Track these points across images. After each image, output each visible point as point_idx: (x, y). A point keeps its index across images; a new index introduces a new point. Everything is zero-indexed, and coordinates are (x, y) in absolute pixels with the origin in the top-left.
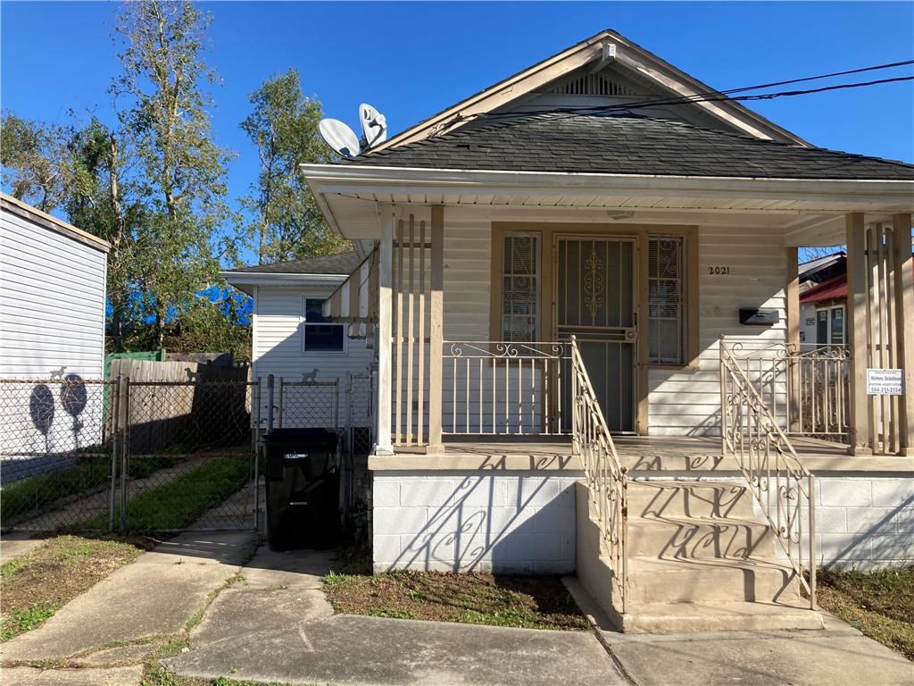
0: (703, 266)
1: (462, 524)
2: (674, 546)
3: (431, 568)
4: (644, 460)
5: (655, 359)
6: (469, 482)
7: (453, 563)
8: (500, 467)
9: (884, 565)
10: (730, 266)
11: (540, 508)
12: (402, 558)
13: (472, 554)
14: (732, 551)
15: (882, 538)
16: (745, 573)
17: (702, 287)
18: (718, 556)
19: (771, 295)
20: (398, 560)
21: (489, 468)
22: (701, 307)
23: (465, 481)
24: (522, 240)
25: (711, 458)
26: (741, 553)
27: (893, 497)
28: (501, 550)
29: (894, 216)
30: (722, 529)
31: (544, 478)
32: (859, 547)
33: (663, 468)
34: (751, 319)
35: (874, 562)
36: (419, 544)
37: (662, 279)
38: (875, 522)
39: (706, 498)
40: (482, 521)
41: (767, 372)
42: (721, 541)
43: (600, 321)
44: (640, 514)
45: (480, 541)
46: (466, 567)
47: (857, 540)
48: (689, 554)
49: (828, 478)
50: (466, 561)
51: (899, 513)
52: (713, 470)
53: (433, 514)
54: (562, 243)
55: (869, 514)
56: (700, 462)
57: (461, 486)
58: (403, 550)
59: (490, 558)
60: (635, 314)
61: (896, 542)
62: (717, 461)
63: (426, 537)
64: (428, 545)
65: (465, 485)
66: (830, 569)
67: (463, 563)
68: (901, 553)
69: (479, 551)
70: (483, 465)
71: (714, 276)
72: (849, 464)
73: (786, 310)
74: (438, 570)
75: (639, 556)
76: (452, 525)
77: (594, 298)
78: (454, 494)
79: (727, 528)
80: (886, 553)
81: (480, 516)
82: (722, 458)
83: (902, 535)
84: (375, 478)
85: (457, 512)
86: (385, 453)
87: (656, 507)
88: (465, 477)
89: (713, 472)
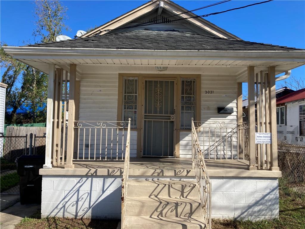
0: (203, 90)
1: (79, 197)
2: (157, 211)
3: (66, 216)
4: (156, 171)
5: (183, 127)
6: (82, 180)
7: (75, 214)
8: (94, 174)
9: (262, 218)
10: (214, 90)
11: (113, 191)
12: (53, 212)
13: (83, 211)
14: (183, 214)
15: (261, 206)
16: (183, 227)
17: (202, 99)
18: (177, 216)
19: (231, 102)
20: (51, 213)
21: (90, 174)
22: (202, 107)
23: (80, 180)
24: (130, 80)
25: (185, 171)
26: (188, 215)
27: (266, 188)
28: (95, 208)
29: (268, 67)
30: (179, 204)
31: (114, 179)
32: (251, 210)
33: (164, 175)
34: (222, 112)
35: (258, 216)
36: (60, 206)
37: (186, 96)
38: (258, 199)
39: (178, 189)
40: (87, 197)
41: (229, 133)
42: (178, 209)
43: (161, 112)
44: (148, 196)
45: (86, 205)
46: (80, 216)
47: (250, 207)
48: (164, 215)
49: (237, 180)
50: (80, 214)
51: (269, 196)
52: (186, 176)
53: (67, 193)
54: (146, 81)
55: (256, 195)
56: (181, 172)
57: (79, 182)
58: (54, 208)
59: (91, 212)
60: (175, 109)
61: (267, 208)
62: (188, 172)
63: (64, 203)
64: (64, 206)
65: (81, 182)
66: (238, 219)
67: (79, 214)
68: (270, 213)
69: (86, 209)
70: (87, 173)
71: (207, 94)
72: (247, 174)
73: (237, 108)
74: (69, 217)
75: (142, 216)
76: (75, 198)
77: (158, 103)
78: (76, 185)
79: (182, 204)
80: (263, 213)
81: (87, 195)
82: (190, 171)
83: (270, 205)
84: (43, 178)
85: (77, 193)
86: (47, 168)
87: (156, 193)
88: (80, 178)
89: (186, 177)
